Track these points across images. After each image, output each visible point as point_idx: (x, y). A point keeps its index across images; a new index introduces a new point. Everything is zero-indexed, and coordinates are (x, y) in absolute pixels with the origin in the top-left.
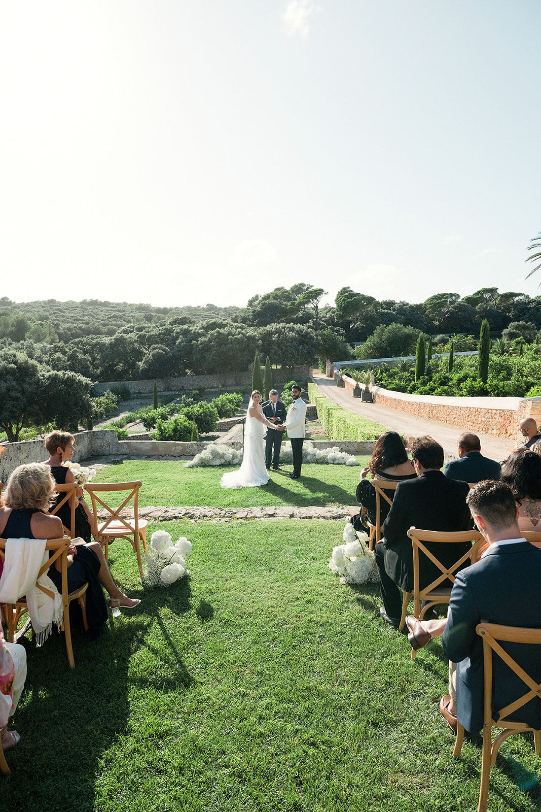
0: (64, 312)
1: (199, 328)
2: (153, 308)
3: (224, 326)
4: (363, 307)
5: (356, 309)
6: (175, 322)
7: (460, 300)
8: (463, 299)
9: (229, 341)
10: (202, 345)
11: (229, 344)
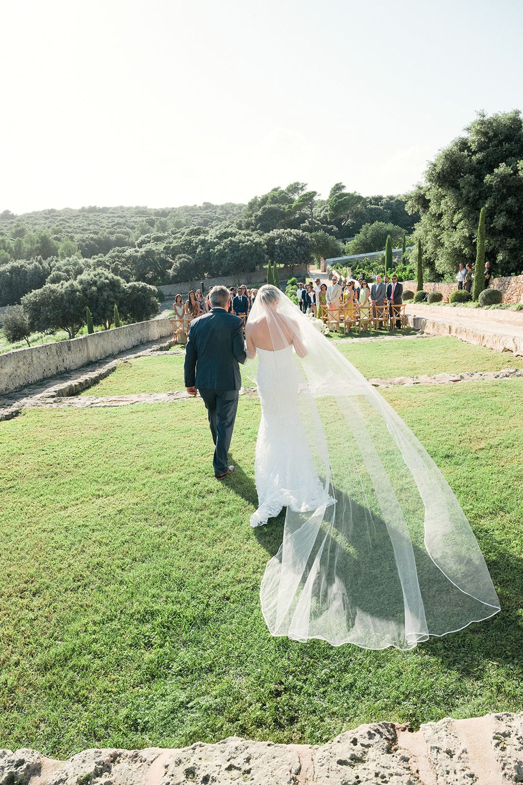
1: (213, 237)
3: (233, 235)
4: (353, 205)
5: (347, 208)
6: (192, 233)
10: (219, 253)
11: (240, 250)
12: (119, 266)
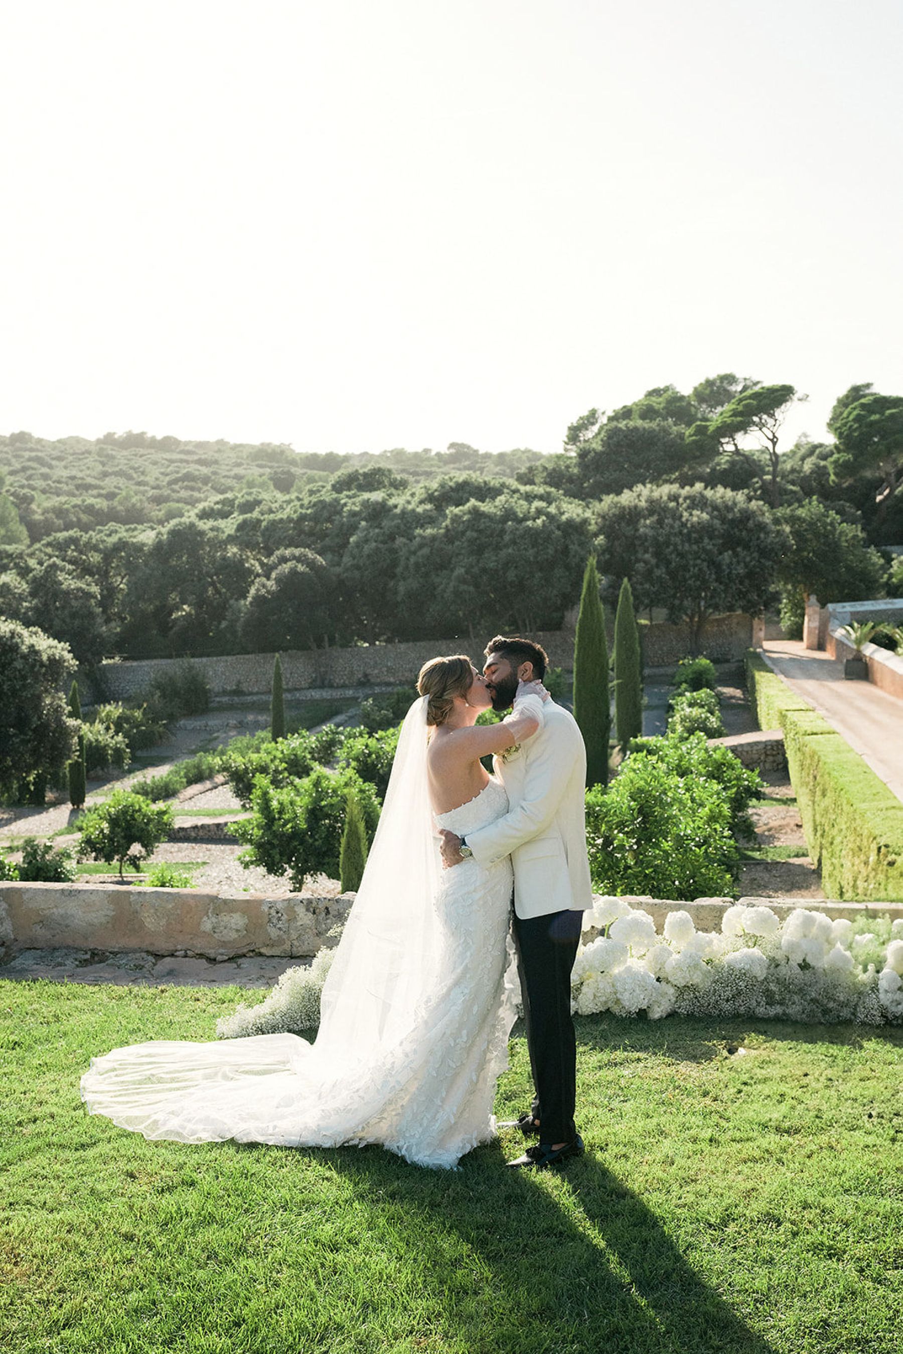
0: (51, 467)
1: (417, 499)
2: (298, 454)
3: (485, 492)
6: (346, 483)
9: (507, 538)
10: (426, 551)
11: (506, 546)
12: (61, 577)
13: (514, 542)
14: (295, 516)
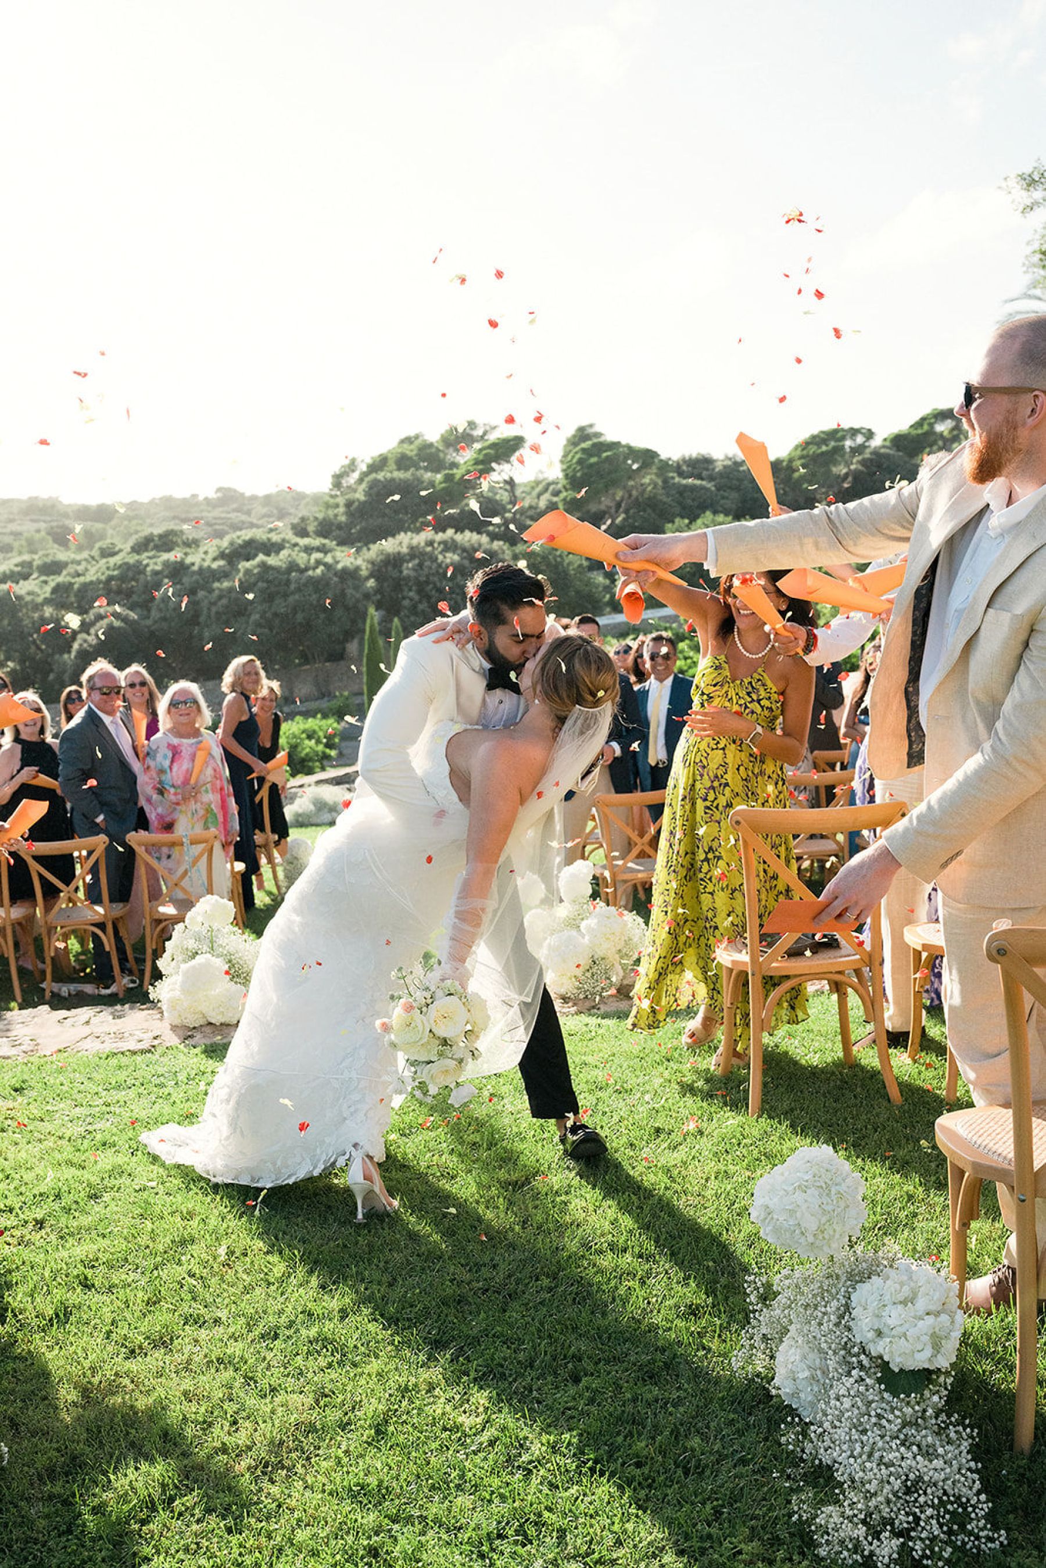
1: (210, 556)
3: (271, 548)
4: (632, 474)
5: (614, 483)
6: (144, 545)
7: (876, 442)
8: (885, 440)
9: (293, 587)
10: (224, 601)
11: (293, 593)
13: (299, 590)
14: (103, 578)
